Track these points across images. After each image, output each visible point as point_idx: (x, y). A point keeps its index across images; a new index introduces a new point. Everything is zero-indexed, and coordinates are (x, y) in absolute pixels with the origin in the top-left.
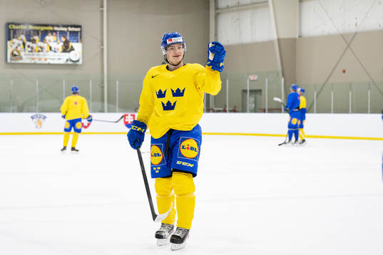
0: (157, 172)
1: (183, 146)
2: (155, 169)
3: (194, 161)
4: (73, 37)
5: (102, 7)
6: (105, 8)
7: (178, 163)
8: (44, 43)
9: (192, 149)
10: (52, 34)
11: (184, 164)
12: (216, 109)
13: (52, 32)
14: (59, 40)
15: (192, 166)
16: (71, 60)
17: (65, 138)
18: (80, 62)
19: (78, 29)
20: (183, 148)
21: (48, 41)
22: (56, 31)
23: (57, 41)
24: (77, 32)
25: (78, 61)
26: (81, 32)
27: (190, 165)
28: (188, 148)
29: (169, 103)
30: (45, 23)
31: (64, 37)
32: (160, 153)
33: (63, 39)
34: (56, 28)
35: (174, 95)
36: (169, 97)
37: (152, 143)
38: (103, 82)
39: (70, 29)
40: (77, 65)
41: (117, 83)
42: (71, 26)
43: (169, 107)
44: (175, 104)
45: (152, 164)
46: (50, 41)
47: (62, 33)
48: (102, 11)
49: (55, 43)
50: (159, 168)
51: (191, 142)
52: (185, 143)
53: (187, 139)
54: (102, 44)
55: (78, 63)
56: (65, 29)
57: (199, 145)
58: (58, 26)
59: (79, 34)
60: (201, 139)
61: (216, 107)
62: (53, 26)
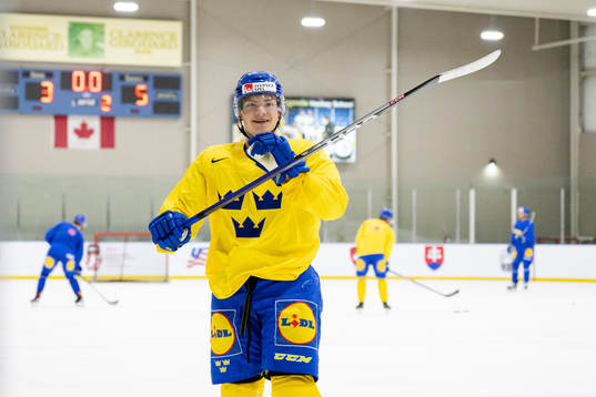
0: (223, 370)
1: (284, 321)
2: (218, 364)
3: (310, 349)
4: (341, 118)
5: (389, 67)
6: (394, 70)
7: (277, 356)
8: (295, 127)
9: (304, 323)
10: (306, 112)
11: (290, 358)
12: (581, 238)
13: (307, 108)
14: (317, 123)
15: (308, 360)
16: (338, 157)
17: (359, 286)
18: (353, 159)
19: (349, 105)
20: (284, 323)
21: (298, 125)
22: (312, 108)
23: (314, 124)
24: (347, 110)
25: (349, 157)
26: (354, 108)
27: (303, 359)
28: (295, 323)
29: (248, 222)
30: (296, 94)
31: (327, 117)
32: (230, 330)
33: (325, 121)
34: (313, 103)
35: (260, 205)
36: (249, 211)
37: (213, 308)
38: (389, 192)
39: (337, 104)
40: (347, 164)
41: (414, 194)
42: (339, 100)
43: (248, 230)
44: (261, 224)
45: (213, 354)
46: (302, 124)
47: (323, 110)
48: (389, 75)
49: (312, 128)
50: (227, 362)
51: (300, 310)
52: (287, 313)
53: (289, 304)
54: (389, 130)
55: (349, 161)
56: (327, 105)
57: (317, 313)
58: (316, 99)
59: (351, 113)
60: (319, 300)
61: (581, 235)
62: (308, 99)
